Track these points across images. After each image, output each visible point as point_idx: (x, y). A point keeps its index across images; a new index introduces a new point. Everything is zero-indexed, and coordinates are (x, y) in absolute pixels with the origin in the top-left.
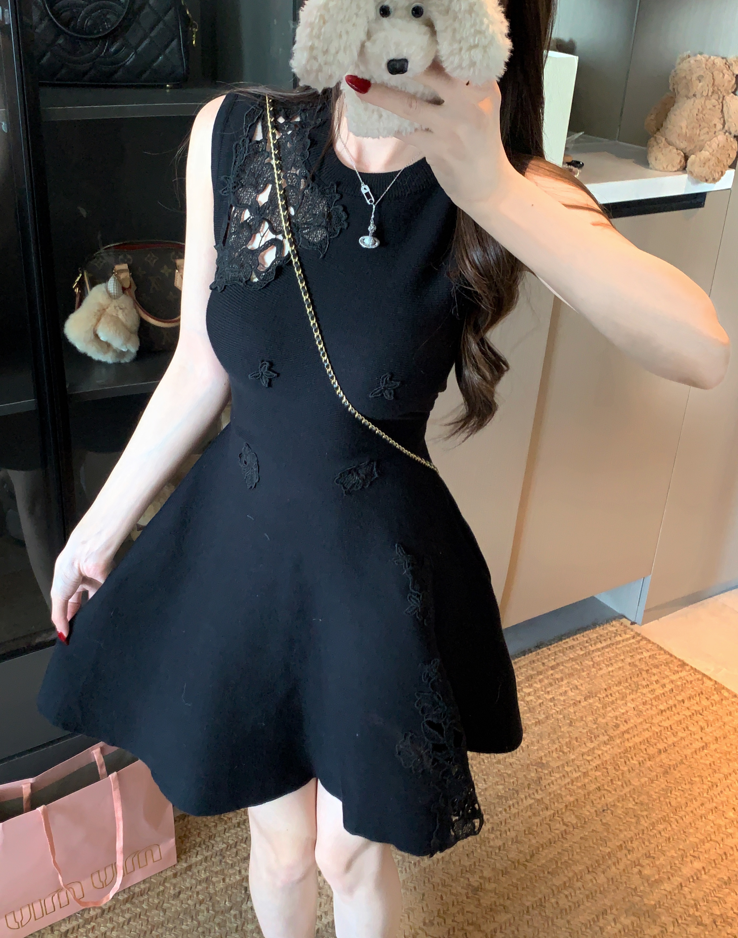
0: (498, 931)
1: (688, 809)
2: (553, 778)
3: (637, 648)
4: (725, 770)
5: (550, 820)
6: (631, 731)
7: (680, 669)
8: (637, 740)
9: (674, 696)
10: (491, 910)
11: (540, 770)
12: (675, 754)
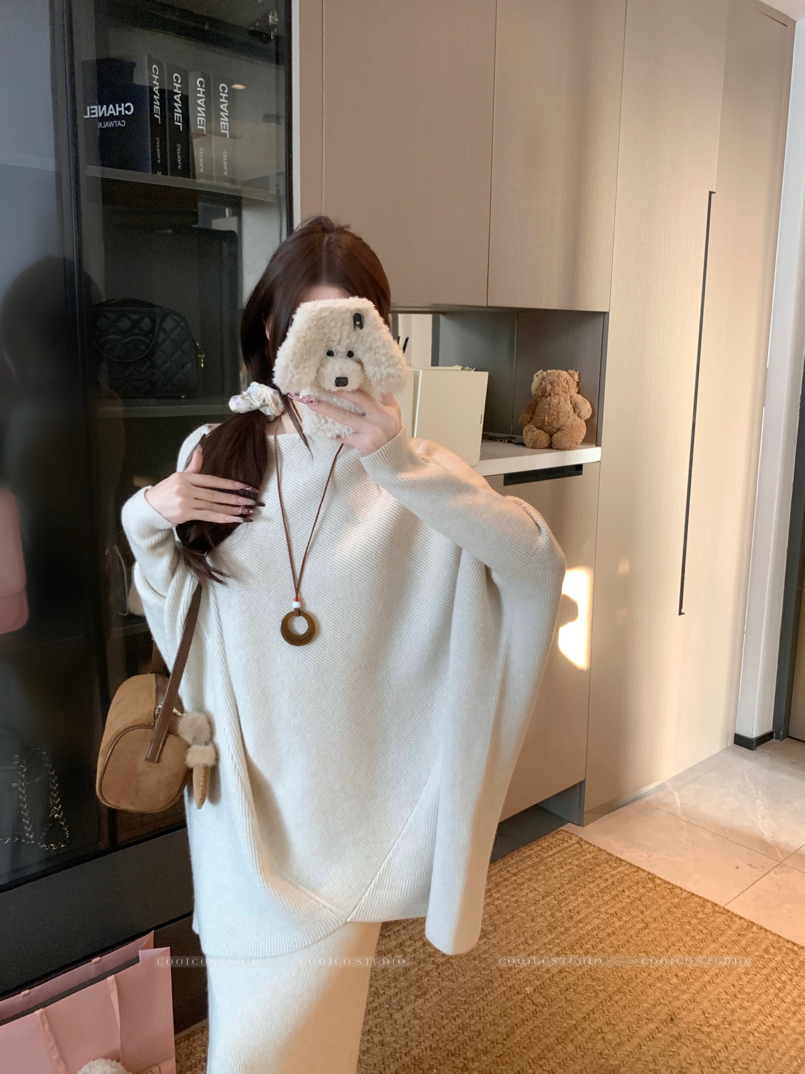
1: (638, 980)
3: (581, 852)
5: (522, 1003)
6: (583, 920)
7: (618, 865)
9: (616, 888)
12: (622, 935)
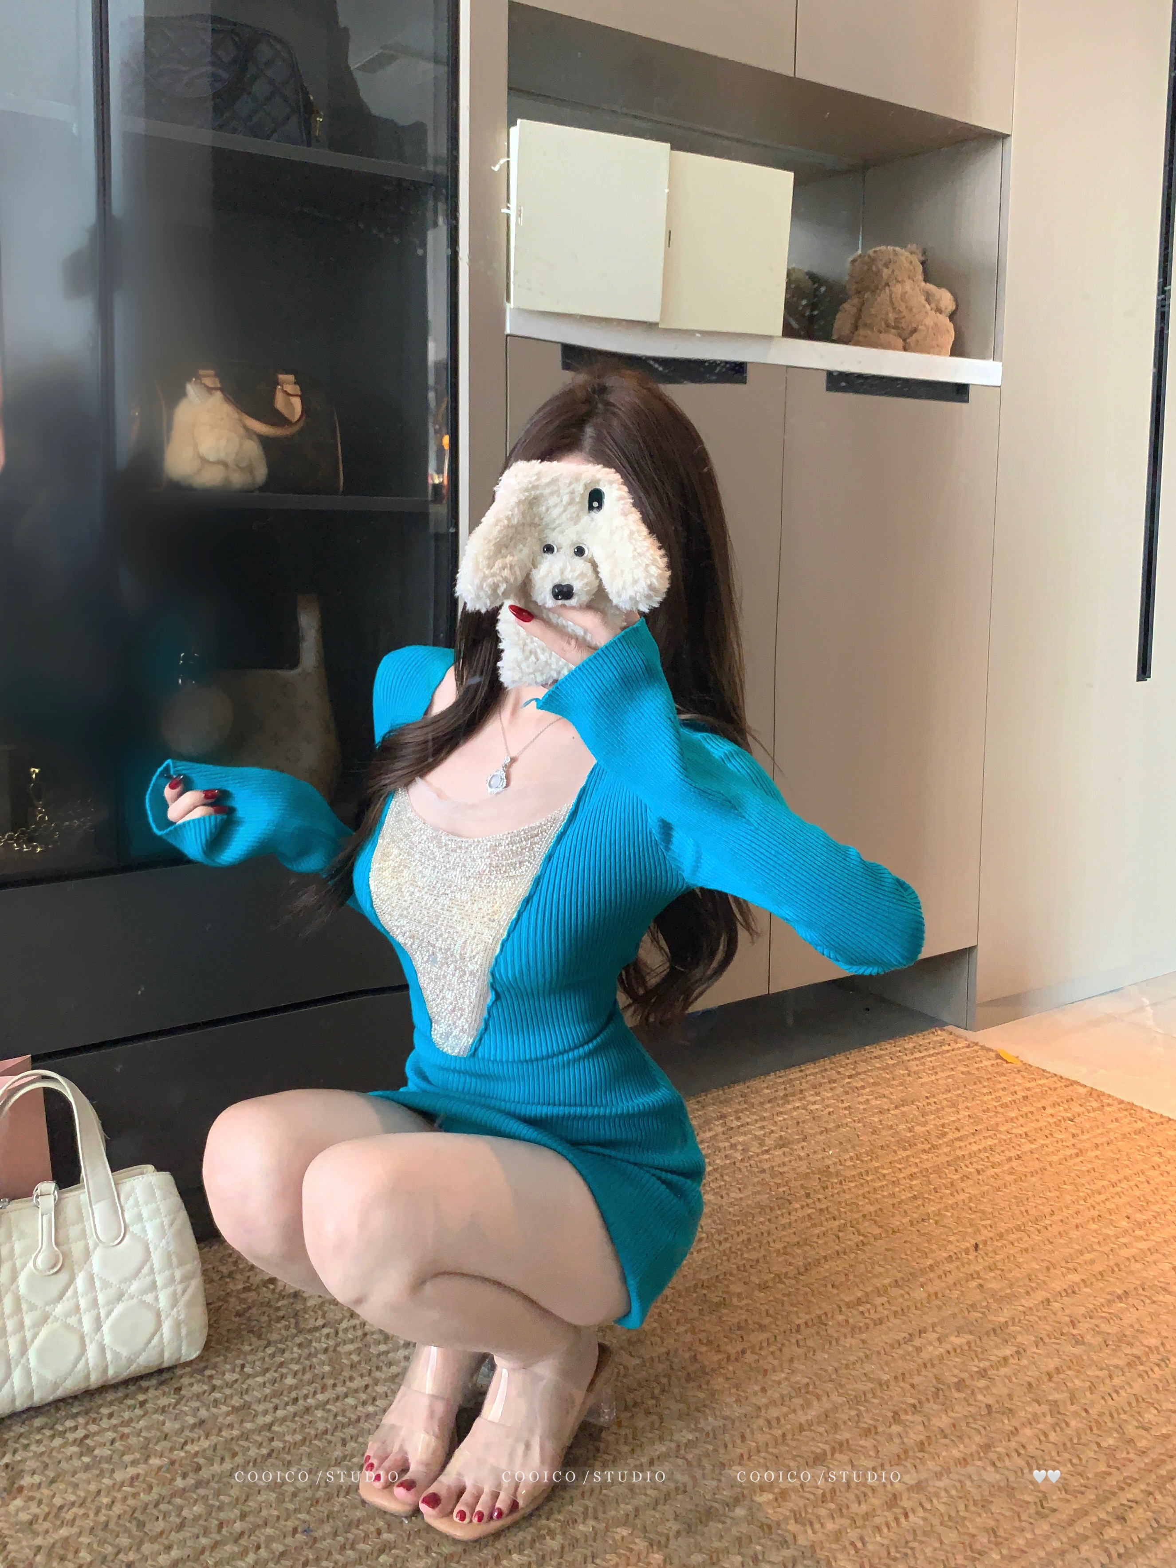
0: (749, 1352)
1: (1057, 1218)
2: (845, 1187)
3: (973, 1057)
4: (1114, 1177)
8: (975, 1148)
10: (739, 1328)
11: (825, 1179)
